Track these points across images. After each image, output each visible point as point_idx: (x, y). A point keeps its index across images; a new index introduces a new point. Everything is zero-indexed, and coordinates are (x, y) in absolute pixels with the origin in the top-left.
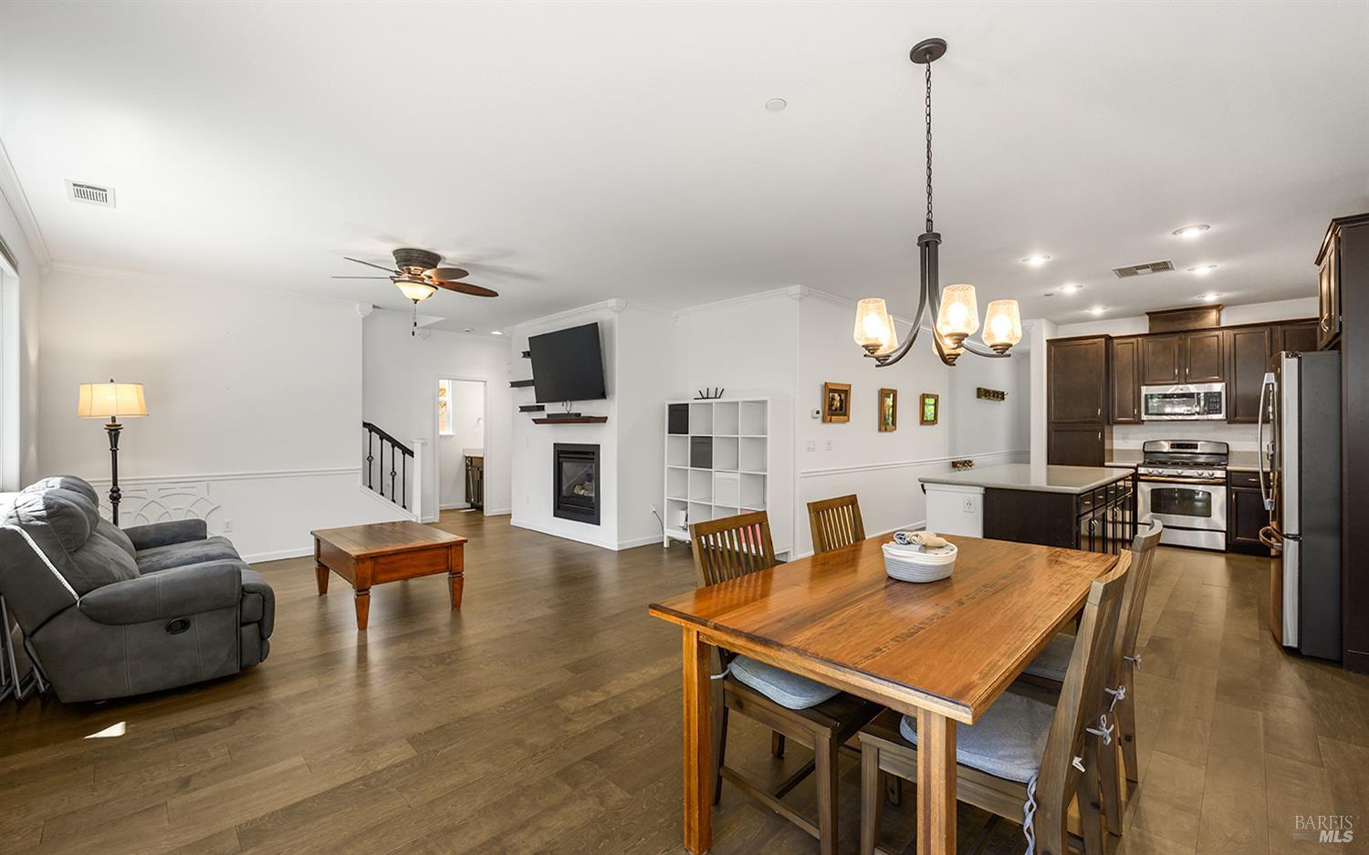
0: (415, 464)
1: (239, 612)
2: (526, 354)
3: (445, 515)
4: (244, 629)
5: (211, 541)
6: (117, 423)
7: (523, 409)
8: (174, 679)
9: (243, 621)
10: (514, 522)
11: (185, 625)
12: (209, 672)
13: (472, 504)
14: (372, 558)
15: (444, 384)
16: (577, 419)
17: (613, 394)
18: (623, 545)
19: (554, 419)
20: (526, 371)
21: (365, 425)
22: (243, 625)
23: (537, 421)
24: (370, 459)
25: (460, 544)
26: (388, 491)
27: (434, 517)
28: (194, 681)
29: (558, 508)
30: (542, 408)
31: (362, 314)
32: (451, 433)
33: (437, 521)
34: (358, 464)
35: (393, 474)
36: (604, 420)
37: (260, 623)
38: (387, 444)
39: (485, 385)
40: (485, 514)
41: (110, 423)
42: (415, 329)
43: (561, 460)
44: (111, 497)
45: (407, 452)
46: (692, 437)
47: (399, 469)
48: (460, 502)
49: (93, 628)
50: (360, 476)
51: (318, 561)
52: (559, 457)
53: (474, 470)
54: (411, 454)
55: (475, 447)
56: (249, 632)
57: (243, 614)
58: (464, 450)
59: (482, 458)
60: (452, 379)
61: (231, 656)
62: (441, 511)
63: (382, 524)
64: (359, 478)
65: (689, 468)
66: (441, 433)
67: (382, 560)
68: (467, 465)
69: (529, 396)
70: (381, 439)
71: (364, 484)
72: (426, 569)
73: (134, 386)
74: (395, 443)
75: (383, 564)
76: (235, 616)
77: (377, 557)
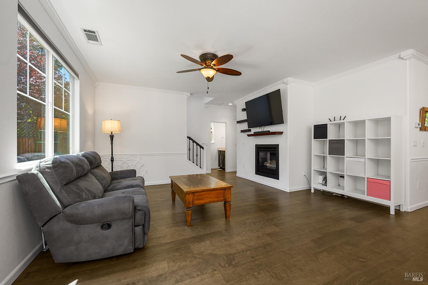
0: (204, 152)
1: (133, 221)
2: (244, 110)
3: (213, 171)
4: (136, 228)
5: (137, 178)
6: (113, 134)
7: (242, 131)
8: (104, 253)
9: (135, 225)
10: (238, 175)
11: (109, 226)
12: (120, 251)
13: (220, 167)
14: (192, 193)
15: (212, 124)
16: (268, 133)
17: (287, 121)
18: (291, 190)
19: (256, 134)
20: (244, 116)
21: (188, 137)
22: (135, 226)
23: (249, 135)
24: (189, 149)
25: (229, 188)
26: (195, 161)
27: (209, 172)
28: (113, 255)
29: (258, 171)
30: (250, 131)
31: (187, 97)
32: (214, 142)
33: (210, 173)
34: (186, 151)
35: (197, 155)
36: (281, 133)
37: (143, 226)
38: (195, 144)
39: (226, 124)
40: (226, 171)
41: (111, 134)
42: (208, 90)
43: (259, 151)
44: (111, 160)
45: (202, 147)
46: (329, 140)
47: (199, 154)
48: (216, 166)
49: (69, 225)
50: (186, 155)
51: (172, 189)
52: (258, 150)
53: (222, 155)
54: (203, 148)
55: (222, 147)
56: (139, 229)
57: (136, 221)
58: (218, 148)
59: (225, 151)
60: (214, 122)
61: (130, 243)
62: (211, 169)
63: (193, 175)
64: (186, 157)
65: (328, 155)
66: (211, 142)
67: (196, 194)
68: (219, 154)
69: (245, 126)
70: (193, 143)
71: (187, 159)
72: (215, 199)
73: (117, 121)
74: (197, 144)
75: (197, 196)
76: (132, 222)
77: (194, 192)
